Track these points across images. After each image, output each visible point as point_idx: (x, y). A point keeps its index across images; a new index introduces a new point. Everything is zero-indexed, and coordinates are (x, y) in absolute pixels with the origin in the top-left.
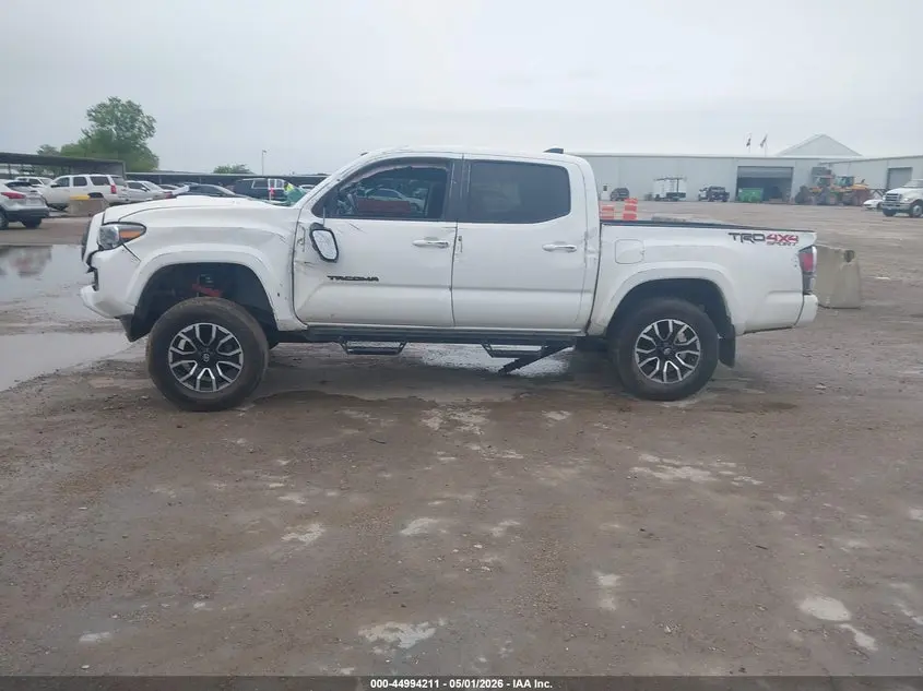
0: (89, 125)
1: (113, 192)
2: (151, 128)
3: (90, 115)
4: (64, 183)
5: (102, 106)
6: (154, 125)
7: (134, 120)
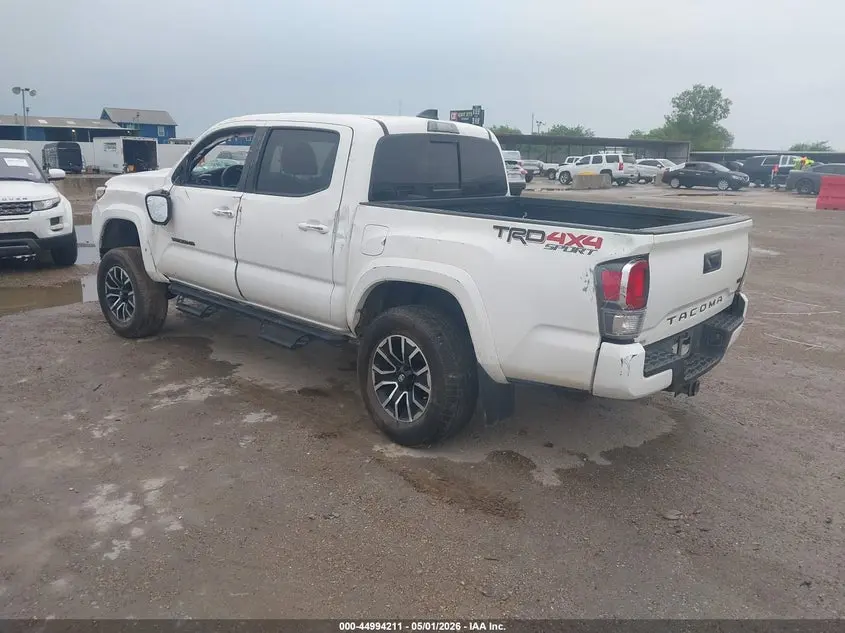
0: (671, 111)
1: (621, 169)
2: (726, 111)
3: (674, 102)
4: (585, 162)
5: (687, 93)
6: (730, 107)
7: (712, 103)
